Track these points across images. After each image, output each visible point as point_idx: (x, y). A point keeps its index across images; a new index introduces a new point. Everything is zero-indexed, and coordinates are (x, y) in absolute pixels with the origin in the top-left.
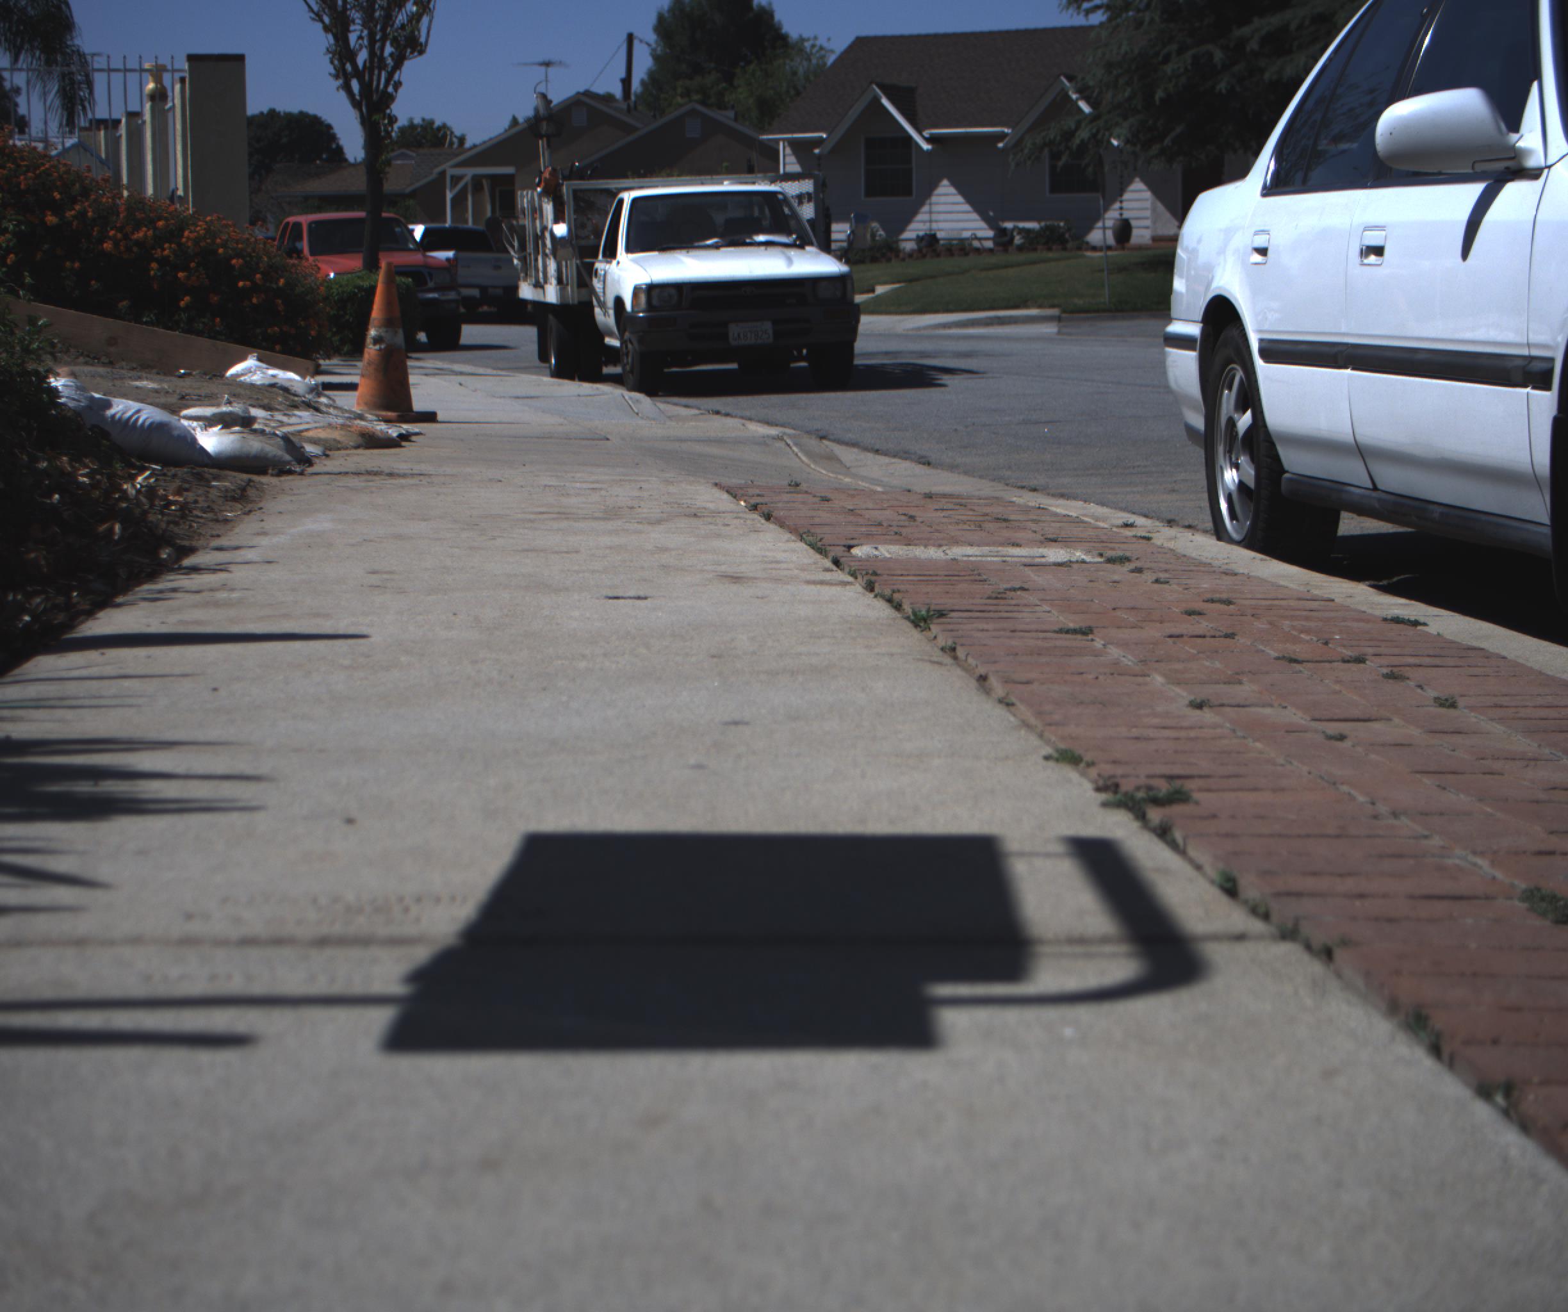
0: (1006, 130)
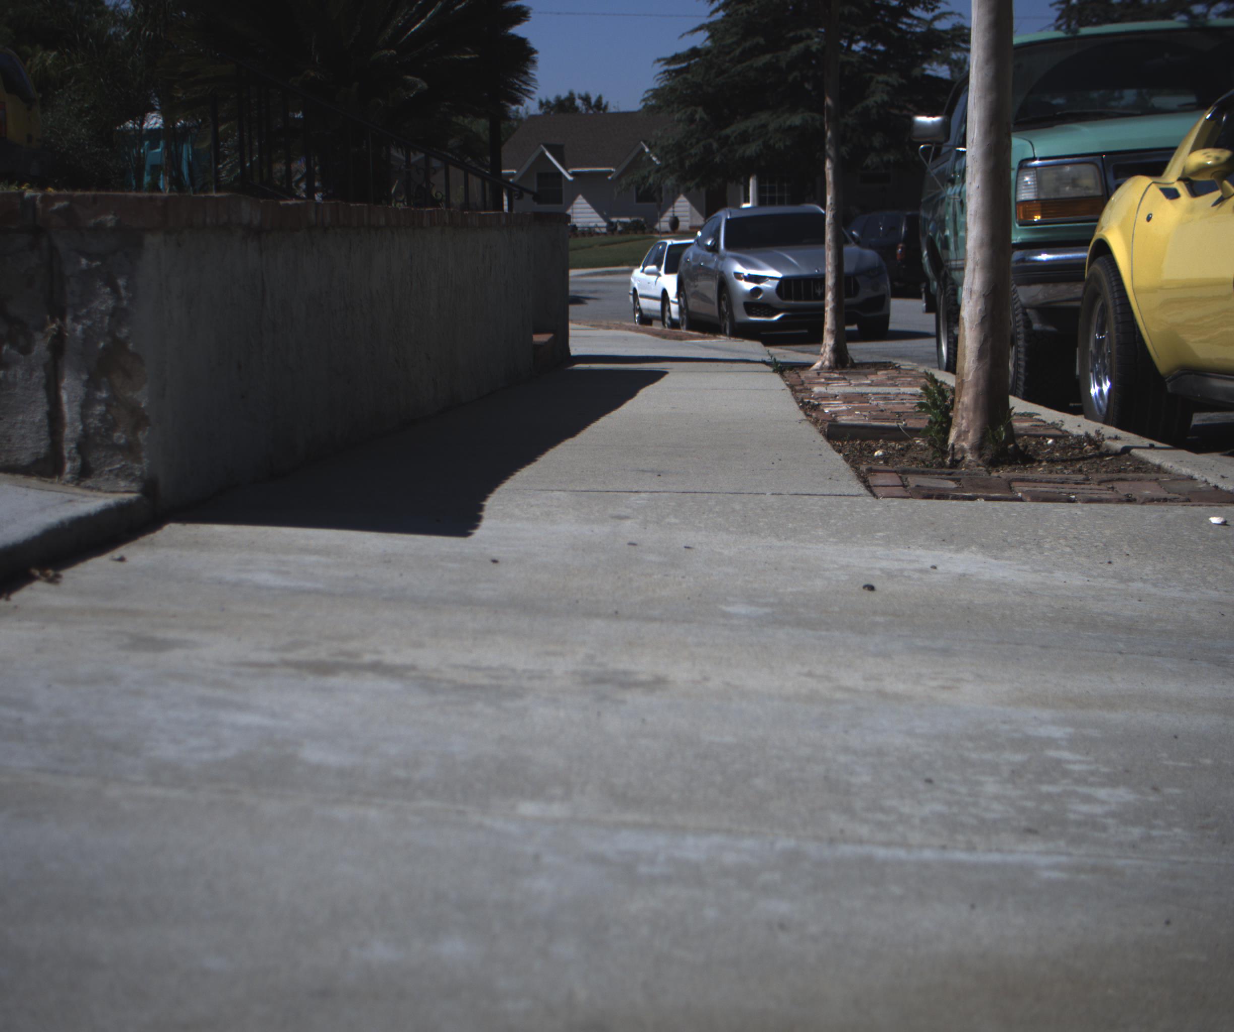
0: (612, 170)
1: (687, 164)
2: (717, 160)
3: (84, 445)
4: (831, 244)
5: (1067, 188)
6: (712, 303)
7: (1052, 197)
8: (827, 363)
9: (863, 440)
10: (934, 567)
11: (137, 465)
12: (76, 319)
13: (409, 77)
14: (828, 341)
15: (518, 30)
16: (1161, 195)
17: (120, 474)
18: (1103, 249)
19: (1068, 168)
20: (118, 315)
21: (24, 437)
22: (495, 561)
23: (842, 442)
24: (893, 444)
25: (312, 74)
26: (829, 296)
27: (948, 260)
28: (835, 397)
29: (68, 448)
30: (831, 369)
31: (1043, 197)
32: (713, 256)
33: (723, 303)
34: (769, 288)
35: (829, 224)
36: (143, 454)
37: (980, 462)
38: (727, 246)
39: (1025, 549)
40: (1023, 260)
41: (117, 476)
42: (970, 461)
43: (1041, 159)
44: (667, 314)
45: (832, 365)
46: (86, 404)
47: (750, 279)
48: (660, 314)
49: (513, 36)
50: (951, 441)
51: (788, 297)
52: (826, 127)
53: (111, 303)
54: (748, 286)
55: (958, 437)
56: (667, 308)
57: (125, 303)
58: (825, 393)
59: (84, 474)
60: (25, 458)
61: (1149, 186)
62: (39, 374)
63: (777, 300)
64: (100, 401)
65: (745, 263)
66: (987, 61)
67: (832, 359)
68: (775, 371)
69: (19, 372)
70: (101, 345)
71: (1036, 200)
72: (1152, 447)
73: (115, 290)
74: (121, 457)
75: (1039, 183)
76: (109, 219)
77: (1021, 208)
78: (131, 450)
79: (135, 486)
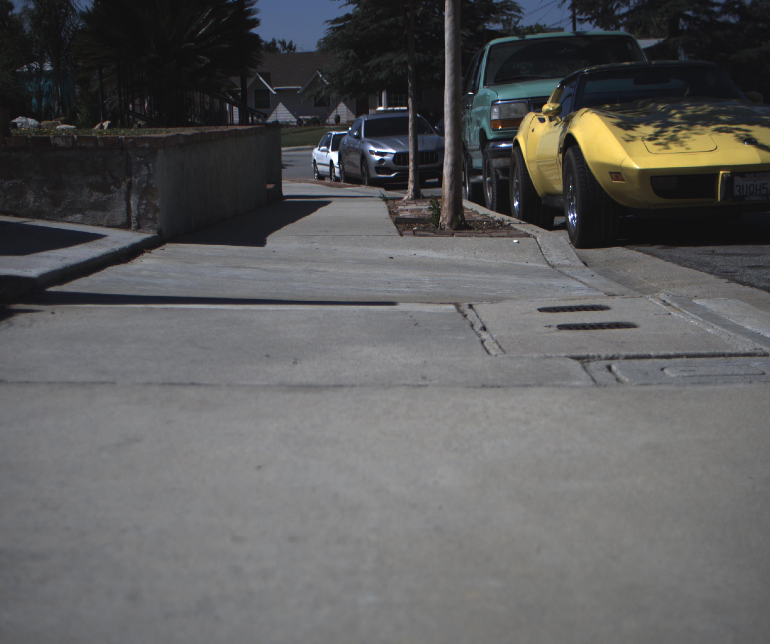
0: (300, 87)
1: (345, 83)
2: (362, 81)
3: (138, 218)
4: (412, 138)
5: (513, 114)
6: (358, 167)
7: (506, 118)
8: (410, 197)
9: (410, 224)
10: (415, 254)
11: (156, 225)
12: (136, 177)
13: (201, 57)
14: (411, 186)
15: (254, 31)
16: (538, 121)
17: (151, 227)
18: (517, 144)
19: (513, 105)
20: (149, 176)
21: (118, 216)
22: (274, 252)
23: (401, 225)
24: (422, 225)
25: (152, 55)
26: (411, 164)
27: (467, 146)
28: (407, 210)
29: (133, 219)
30: (412, 199)
31: (502, 118)
32: (358, 141)
33: (364, 167)
34: (388, 159)
35: (410, 129)
36: (158, 221)
37: (451, 229)
38: (366, 136)
39: (448, 250)
40: (494, 147)
41: (149, 228)
42: (447, 229)
43: (501, 100)
44: (333, 174)
45: (413, 198)
46: (139, 205)
47: (378, 154)
48: (329, 174)
49: (252, 33)
50: (440, 221)
51: (399, 164)
52: (408, 81)
53: (147, 172)
54: (377, 158)
55: (443, 220)
56: (333, 171)
57: (152, 172)
58: (404, 209)
59: (138, 228)
60: (119, 223)
61: (534, 117)
62: (123, 195)
63: (393, 165)
64: (144, 204)
65: (376, 145)
66: (451, 74)
67: (413, 195)
68: (383, 200)
69: (117, 195)
70: (144, 185)
71: (500, 119)
72: (520, 223)
73: (148, 168)
74: (151, 222)
75: (500, 112)
76: (147, 145)
77: (493, 123)
78: (154, 220)
79: (155, 231)
